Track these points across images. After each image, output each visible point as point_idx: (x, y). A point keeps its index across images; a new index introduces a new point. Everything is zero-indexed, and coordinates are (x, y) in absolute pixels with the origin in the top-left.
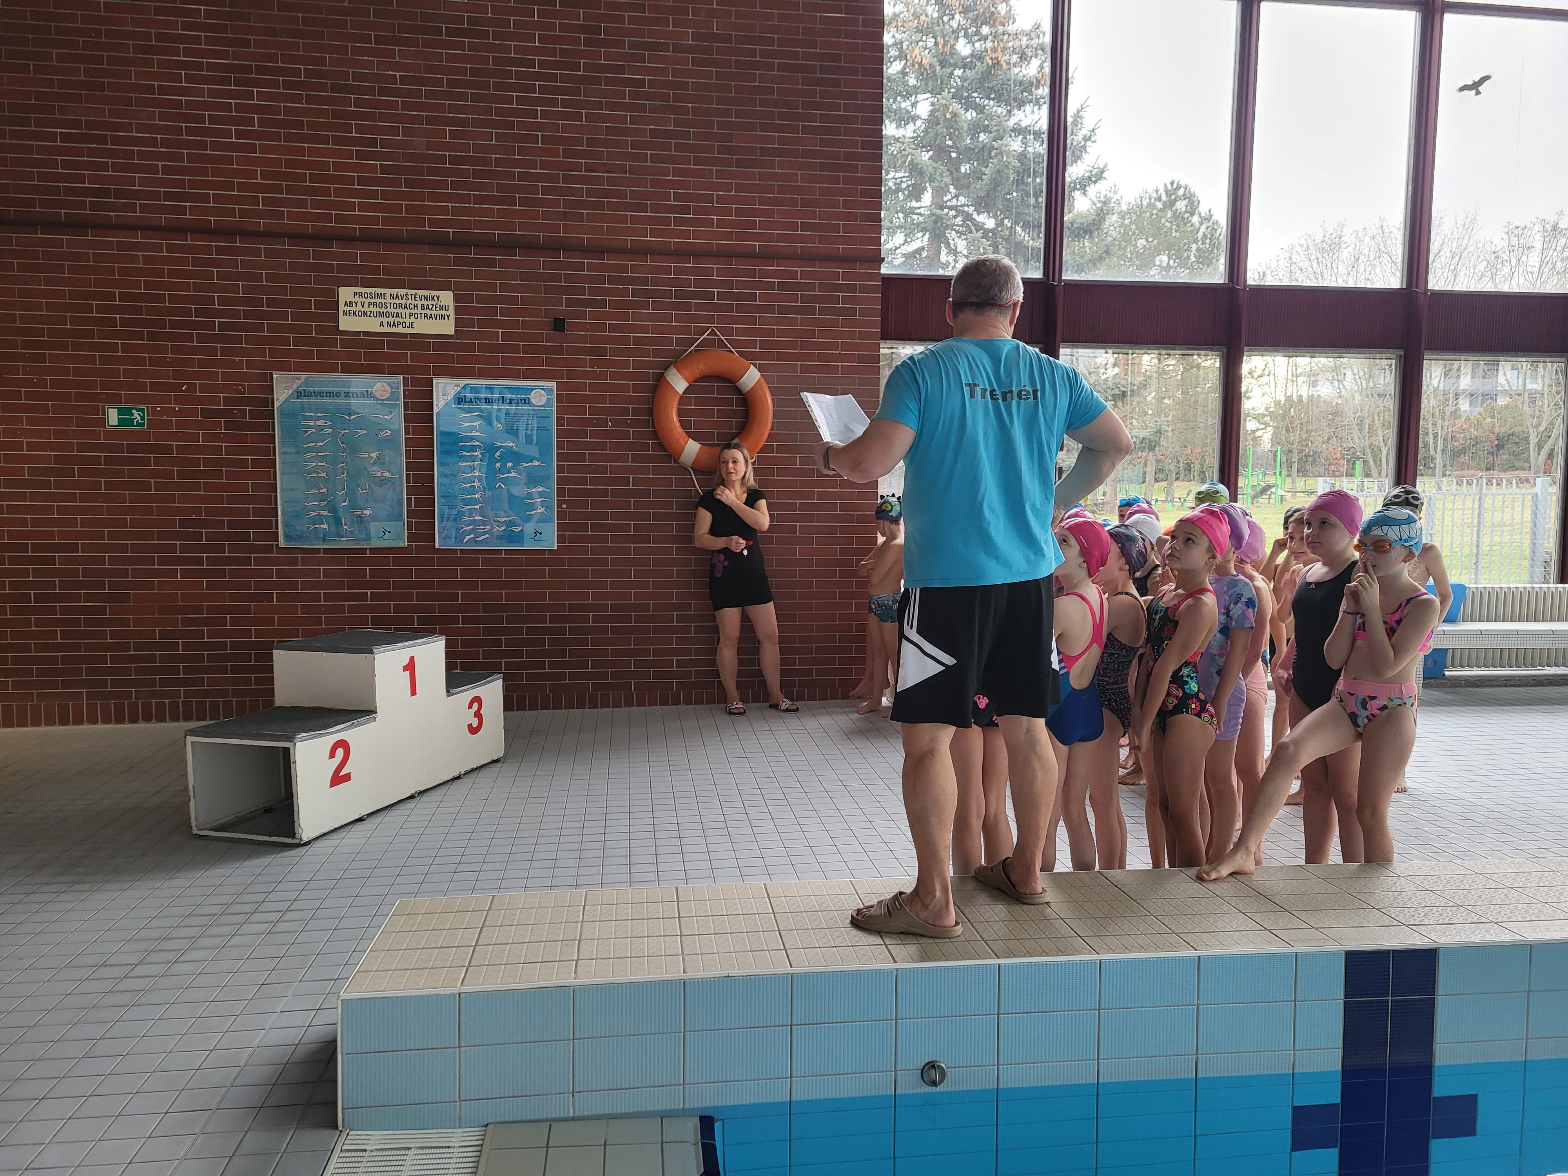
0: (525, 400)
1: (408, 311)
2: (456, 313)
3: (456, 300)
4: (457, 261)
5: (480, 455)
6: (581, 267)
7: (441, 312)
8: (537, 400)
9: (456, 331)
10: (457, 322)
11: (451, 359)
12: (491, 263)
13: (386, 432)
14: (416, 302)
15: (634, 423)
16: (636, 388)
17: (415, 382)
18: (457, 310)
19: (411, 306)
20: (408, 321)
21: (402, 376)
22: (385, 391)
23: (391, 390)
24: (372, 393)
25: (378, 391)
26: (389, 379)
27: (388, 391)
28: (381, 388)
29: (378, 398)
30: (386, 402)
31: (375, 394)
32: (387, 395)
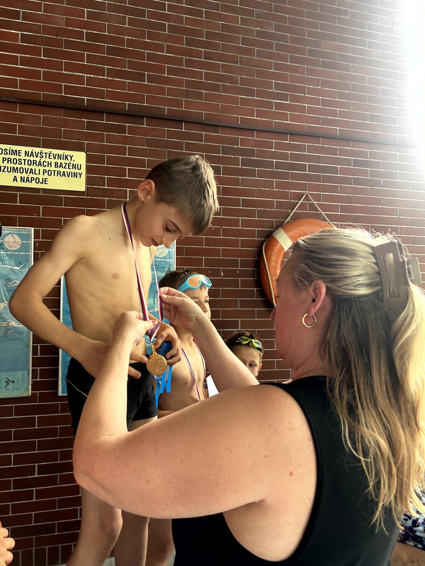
1: (42, 168)
2: (88, 172)
3: (89, 159)
4: (90, 126)
6: (199, 138)
7: (74, 171)
8: (159, 252)
9: (87, 188)
10: (89, 181)
12: (121, 129)
13: (15, 283)
14: (50, 161)
15: (242, 274)
16: (244, 244)
17: (46, 234)
18: (89, 169)
19: (45, 164)
20: (41, 177)
21: (33, 229)
22: (16, 243)
23: (23, 242)
24: (3, 244)
25: (9, 242)
26: (20, 231)
27: (19, 242)
28: (13, 240)
29: (7, 249)
30: (18, 253)
31: (5, 245)
32: (18, 247)
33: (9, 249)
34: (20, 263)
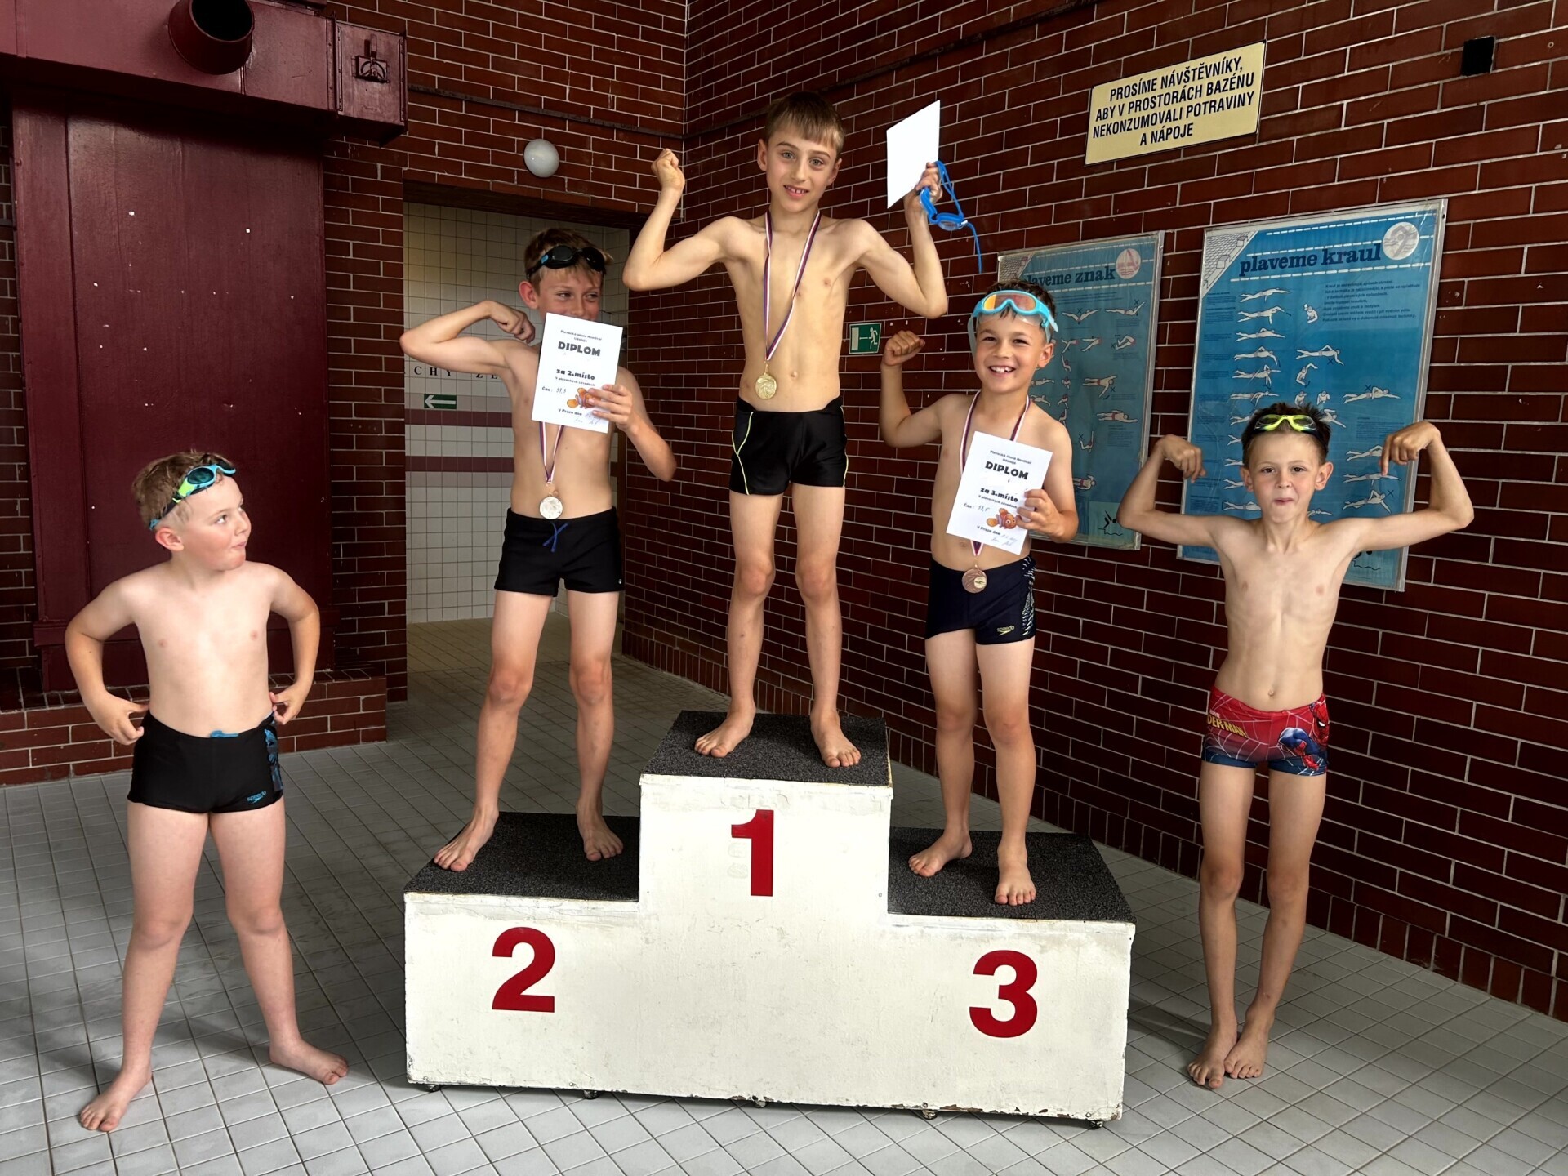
0: (1370, 251)
1: (1185, 104)
2: (1267, 85)
3: (1270, 57)
5: (1268, 379)
7: (1240, 91)
8: (1397, 247)
9: (1262, 125)
10: (1267, 106)
11: (1246, 184)
13: (1127, 340)
14: (1199, 83)
18: (1270, 79)
19: (1191, 93)
20: (1181, 123)
21: (1163, 233)
22: (1133, 264)
23: (1143, 261)
24: (1114, 270)
25: (1122, 265)
26: (1140, 241)
27: (1137, 263)
28: (1129, 260)
29: (1120, 278)
30: (1134, 284)
31: (1117, 271)
32: (1136, 272)
33: (1123, 277)
34: (1137, 302)
